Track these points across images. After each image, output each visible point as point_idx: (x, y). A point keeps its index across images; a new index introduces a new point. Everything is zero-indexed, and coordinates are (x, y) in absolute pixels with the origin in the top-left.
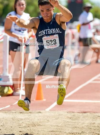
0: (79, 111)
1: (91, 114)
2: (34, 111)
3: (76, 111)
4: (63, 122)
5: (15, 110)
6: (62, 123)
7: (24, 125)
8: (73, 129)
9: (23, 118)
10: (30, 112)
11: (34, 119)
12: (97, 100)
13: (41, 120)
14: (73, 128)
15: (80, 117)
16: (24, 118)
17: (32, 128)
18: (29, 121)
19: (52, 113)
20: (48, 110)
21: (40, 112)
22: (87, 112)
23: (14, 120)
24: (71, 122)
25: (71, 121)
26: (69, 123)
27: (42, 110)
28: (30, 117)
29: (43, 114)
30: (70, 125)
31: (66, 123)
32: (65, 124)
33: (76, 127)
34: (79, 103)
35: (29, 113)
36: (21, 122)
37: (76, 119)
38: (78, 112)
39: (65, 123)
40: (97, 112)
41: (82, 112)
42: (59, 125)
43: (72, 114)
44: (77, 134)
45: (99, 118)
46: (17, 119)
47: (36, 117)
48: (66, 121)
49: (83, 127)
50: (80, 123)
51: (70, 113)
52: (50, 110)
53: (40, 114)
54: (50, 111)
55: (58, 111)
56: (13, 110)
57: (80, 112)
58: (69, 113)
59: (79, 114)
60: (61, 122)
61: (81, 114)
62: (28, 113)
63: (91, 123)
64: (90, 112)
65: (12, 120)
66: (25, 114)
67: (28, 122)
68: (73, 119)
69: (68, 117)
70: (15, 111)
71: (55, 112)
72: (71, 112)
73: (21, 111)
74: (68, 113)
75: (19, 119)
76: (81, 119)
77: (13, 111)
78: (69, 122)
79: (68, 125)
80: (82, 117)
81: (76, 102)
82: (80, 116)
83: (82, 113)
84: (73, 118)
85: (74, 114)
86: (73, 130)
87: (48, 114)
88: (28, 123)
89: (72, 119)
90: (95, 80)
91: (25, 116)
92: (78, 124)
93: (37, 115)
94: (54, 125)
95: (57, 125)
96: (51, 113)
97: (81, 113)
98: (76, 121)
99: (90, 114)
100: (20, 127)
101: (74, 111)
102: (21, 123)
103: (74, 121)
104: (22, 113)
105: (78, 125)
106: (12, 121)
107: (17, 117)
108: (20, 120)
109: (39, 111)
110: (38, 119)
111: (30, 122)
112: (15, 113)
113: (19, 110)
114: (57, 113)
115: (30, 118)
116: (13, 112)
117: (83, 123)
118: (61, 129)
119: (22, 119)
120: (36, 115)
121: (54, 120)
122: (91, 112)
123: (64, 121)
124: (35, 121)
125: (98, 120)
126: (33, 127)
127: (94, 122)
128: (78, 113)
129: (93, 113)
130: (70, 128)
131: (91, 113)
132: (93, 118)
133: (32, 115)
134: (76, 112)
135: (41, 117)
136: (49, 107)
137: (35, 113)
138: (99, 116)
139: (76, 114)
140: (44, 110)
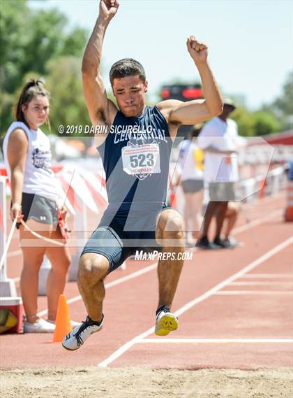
0: (183, 367)
1: (211, 373)
2: (69, 369)
3: (173, 367)
4: (142, 393)
5: (23, 368)
9: (41, 386)
10: (59, 372)
11: (69, 389)
13: (87, 390)
16: (45, 385)
18: (56, 393)
19: (115, 371)
20: (104, 364)
21: (85, 371)
22: (202, 368)
23: (19, 394)
26: (157, 397)
27: (89, 365)
28: (59, 383)
29: (93, 376)
31: (150, 395)
35: (57, 374)
37: (175, 386)
38: (180, 367)
40: (225, 368)
41: (190, 368)
43: (166, 373)
45: (230, 380)
46: (28, 390)
47: (75, 382)
48: (148, 391)
51: (159, 371)
52: (110, 365)
53: (84, 376)
54: (109, 368)
55: (128, 366)
56: (19, 369)
57: (185, 367)
58: (156, 371)
59: (181, 372)
61: (186, 373)
62: (54, 374)
63: (209, 396)
64: (208, 368)
65: (15, 392)
66: (47, 376)
68: (167, 385)
69: (153, 381)
70: (22, 371)
71: (121, 369)
72: (161, 369)
73: (37, 371)
74: (153, 371)
75: (31, 388)
76: (185, 384)
77: (17, 371)
78: (156, 394)
80: (188, 380)
81: (175, 344)
82: (184, 378)
83: (189, 370)
84: (167, 382)
85: (169, 373)
87: (104, 375)
89: (163, 385)
90: (226, 288)
91: (48, 380)
93: (76, 377)
96: (112, 373)
97: (187, 371)
99: (210, 371)
101: (169, 366)
104: (39, 374)
106: (14, 394)
107: (26, 384)
108: (33, 391)
109: (82, 369)
110: (80, 387)
111: (58, 396)
112: (23, 374)
113: (32, 368)
114: (128, 373)
115: (59, 385)
116: (17, 374)
119: (38, 389)
120: (75, 379)
121: (120, 389)
122: (212, 368)
123: (143, 391)
124: (70, 393)
125: (229, 386)
127: (219, 391)
128: (180, 370)
129: (216, 370)
131: (212, 370)
132: (216, 381)
133: (65, 378)
134: (175, 368)
135: (88, 384)
136: (107, 357)
137: (73, 374)
138: (232, 376)
139: (174, 373)
140: (95, 365)
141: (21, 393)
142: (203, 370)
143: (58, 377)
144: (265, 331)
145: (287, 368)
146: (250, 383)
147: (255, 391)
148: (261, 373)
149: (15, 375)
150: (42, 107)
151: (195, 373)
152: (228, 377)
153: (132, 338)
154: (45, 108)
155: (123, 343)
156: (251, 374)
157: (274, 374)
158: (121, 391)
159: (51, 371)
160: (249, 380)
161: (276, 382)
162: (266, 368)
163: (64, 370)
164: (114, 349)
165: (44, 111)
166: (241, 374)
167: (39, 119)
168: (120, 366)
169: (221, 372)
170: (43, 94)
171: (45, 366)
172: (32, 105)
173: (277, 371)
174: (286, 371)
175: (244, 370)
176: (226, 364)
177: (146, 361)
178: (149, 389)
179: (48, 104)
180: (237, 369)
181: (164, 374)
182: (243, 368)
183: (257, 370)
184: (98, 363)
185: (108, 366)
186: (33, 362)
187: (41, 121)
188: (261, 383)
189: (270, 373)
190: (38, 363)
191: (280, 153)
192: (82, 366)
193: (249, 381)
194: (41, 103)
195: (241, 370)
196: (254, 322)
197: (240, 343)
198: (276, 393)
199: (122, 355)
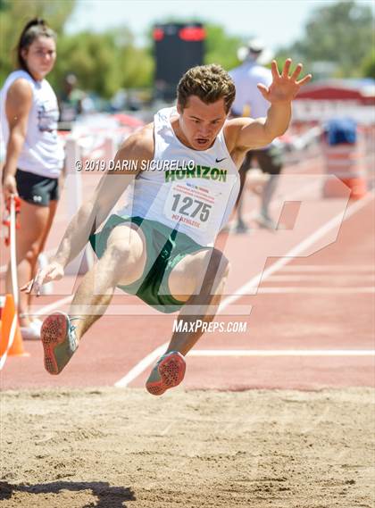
0: (225, 387)
1: (261, 395)
2: (77, 390)
3: (212, 387)
4: (176, 421)
5: (17, 389)
6: (169, 427)
7: (49, 436)
8: (209, 443)
9: (43, 413)
10: (64, 394)
11: (79, 415)
12: (277, 349)
13: (103, 417)
14: (209, 440)
15: (226, 404)
16: (48, 411)
17: (75, 444)
18: (63, 421)
19: (136, 393)
20: (122, 383)
21: (97, 393)
22: (249, 389)
23: (16, 422)
24: (199, 422)
25: (201, 418)
26: (195, 426)
27: (104, 384)
28: (65, 407)
29: (108, 399)
30: (195, 431)
31: (185, 424)
32: (180, 429)
33: (217, 438)
34: (219, 358)
35: (62, 396)
36: (38, 427)
37: (217, 412)
38: (221, 387)
39: (183, 426)
40: (279, 388)
41: (233, 388)
42: (163, 433)
43: (203, 395)
44: (224, 458)
45: (287, 405)
46: (26, 418)
47: (86, 406)
48: (183, 418)
49: (240, 437)
50: (228, 423)
51: (195, 393)
52: (131, 385)
53: (98, 399)
54: (129, 389)
56: (11, 389)
57: (227, 387)
58: (190, 392)
59: (222, 394)
60: (169, 423)
61: (229, 396)
62: (59, 396)
63: (263, 424)
64: (257, 388)
65: (10, 420)
66: (49, 399)
67: (62, 424)
68: (206, 411)
69: (188, 406)
70: (17, 393)
72: (196, 389)
73: (36, 392)
74: (186, 392)
75: (31, 415)
76: (230, 409)
77: (10, 392)
78: (193, 422)
79: (191, 430)
80: (233, 404)
81: (211, 358)
82: (227, 402)
83: (233, 391)
84: (205, 407)
85: (207, 395)
86: (209, 448)
87: (122, 398)
88: (61, 428)
89: (201, 411)
91: (50, 405)
92: (222, 428)
93: (88, 401)
94: (147, 433)
95: (155, 432)
96: (133, 394)
97: (231, 393)
98: (217, 418)
99: (260, 393)
100: (38, 442)
101: (206, 386)
102: (41, 431)
103: (209, 419)
104: (38, 396)
105: (223, 432)
106: (9, 422)
107: (22, 409)
108: (33, 419)
109: (94, 390)
110: (92, 414)
111: (66, 424)
112: (17, 396)
113: (29, 389)
115: (66, 411)
116: (10, 396)
117: (240, 424)
118: (171, 445)
119: (40, 416)
120: (87, 403)
121: (146, 416)
122: (262, 388)
123: (176, 418)
124: (82, 422)
125: (286, 411)
126: (79, 442)
127: (275, 419)
128: (220, 391)
129: (268, 391)
130: (198, 440)
131: (262, 390)
132: (269, 406)
133: (72, 402)
134: (214, 389)
135: (103, 408)
136: (125, 375)
137: (82, 396)
138: (289, 399)
139: (214, 395)
140: (110, 385)
141: (17, 420)
142: (251, 391)
143: (64, 400)
144: (324, 341)
145: (360, 388)
146: (312, 408)
147: (321, 418)
148: (327, 394)
149: (8, 398)
150: (45, 51)
151: (241, 395)
152: (283, 400)
153: (153, 350)
154: (50, 52)
155: (143, 357)
156: (314, 397)
157: (343, 397)
158: (147, 418)
159: (55, 393)
160: (312, 404)
161: (346, 407)
162: (331, 388)
163: (70, 391)
164: (132, 364)
165: (48, 56)
166: (301, 396)
167: (43, 67)
169: (274, 394)
170: (47, 36)
171: (46, 387)
172: (33, 48)
173: (347, 392)
174: (358, 392)
175: (304, 390)
176: (280, 384)
178: (183, 415)
179: (53, 47)
180: (294, 389)
181: (201, 397)
182: (302, 388)
183: (321, 391)
184: (114, 383)
185: (128, 386)
186: (31, 382)
188: (328, 409)
189: (337, 395)
190: (36, 382)
191: (308, 110)
192: (94, 386)
193: (312, 406)
194: (44, 46)
195: (301, 390)
196: (308, 329)
197: (294, 357)
198: (348, 422)
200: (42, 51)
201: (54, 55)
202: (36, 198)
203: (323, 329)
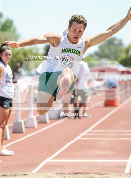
0: (71, 173)
2: (18, 174)
3: (66, 173)
10: (14, 175)
19: (40, 175)
20: (34, 171)
21: (26, 175)
22: (79, 174)
27: (28, 172)
29: (29, 177)
34: (68, 162)
38: (69, 173)
40: (89, 173)
43: (63, 176)
51: (60, 175)
52: (37, 172)
53: (26, 177)
54: (37, 173)
55: (46, 172)
59: (70, 175)
66: (8, 177)
71: (42, 173)
72: (60, 173)
73: (4, 174)
74: (57, 174)
83: (73, 174)
87: (34, 177)
90: (84, 136)
93: (22, 177)
96: (38, 175)
97: (72, 175)
99: (83, 175)
101: (64, 172)
104: (5, 176)
109: (24, 173)
113: (2, 173)
114: (45, 175)
122: (83, 173)
131: (83, 174)
134: (67, 173)
136: (36, 168)
137: (20, 176)
138: (93, 177)
139: (66, 175)
140: (30, 172)
142: (80, 174)
143: (14, 177)
144: (105, 156)
145: (117, 173)
148: (106, 176)
150: (8, 54)
152: (91, 177)
153: (45, 160)
154: (10, 55)
155: (42, 162)
156: (102, 176)
159: (11, 175)
162: (108, 174)
163: (16, 174)
164: (38, 165)
165: (9, 56)
167: (7, 60)
168: (42, 172)
169: (88, 175)
170: (9, 49)
171: (8, 172)
172: (4, 53)
173: (113, 175)
174: (117, 175)
175: (98, 174)
176: (90, 172)
177: (53, 170)
179: (11, 53)
180: (95, 174)
183: (104, 174)
184: (32, 171)
185: (36, 172)
186: (2, 171)
187: (8, 61)
189: (110, 176)
190: (4, 171)
192: (24, 172)
194: (8, 53)
195: (97, 174)
199: (42, 167)
200: (7, 55)
201: (11, 56)
202: (5, 106)
203: (105, 152)
